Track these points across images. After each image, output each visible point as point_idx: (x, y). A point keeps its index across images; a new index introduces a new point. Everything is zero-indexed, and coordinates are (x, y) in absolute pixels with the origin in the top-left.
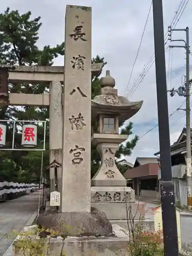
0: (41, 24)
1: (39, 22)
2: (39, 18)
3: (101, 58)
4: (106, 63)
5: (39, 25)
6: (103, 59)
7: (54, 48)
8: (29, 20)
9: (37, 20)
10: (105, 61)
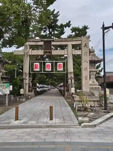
0: (59, 14)
1: (58, 14)
2: (59, 11)
3: (86, 26)
4: (89, 28)
5: (59, 15)
6: (87, 26)
7: (65, 25)
8: (54, 13)
9: (58, 13)
10: (88, 27)
